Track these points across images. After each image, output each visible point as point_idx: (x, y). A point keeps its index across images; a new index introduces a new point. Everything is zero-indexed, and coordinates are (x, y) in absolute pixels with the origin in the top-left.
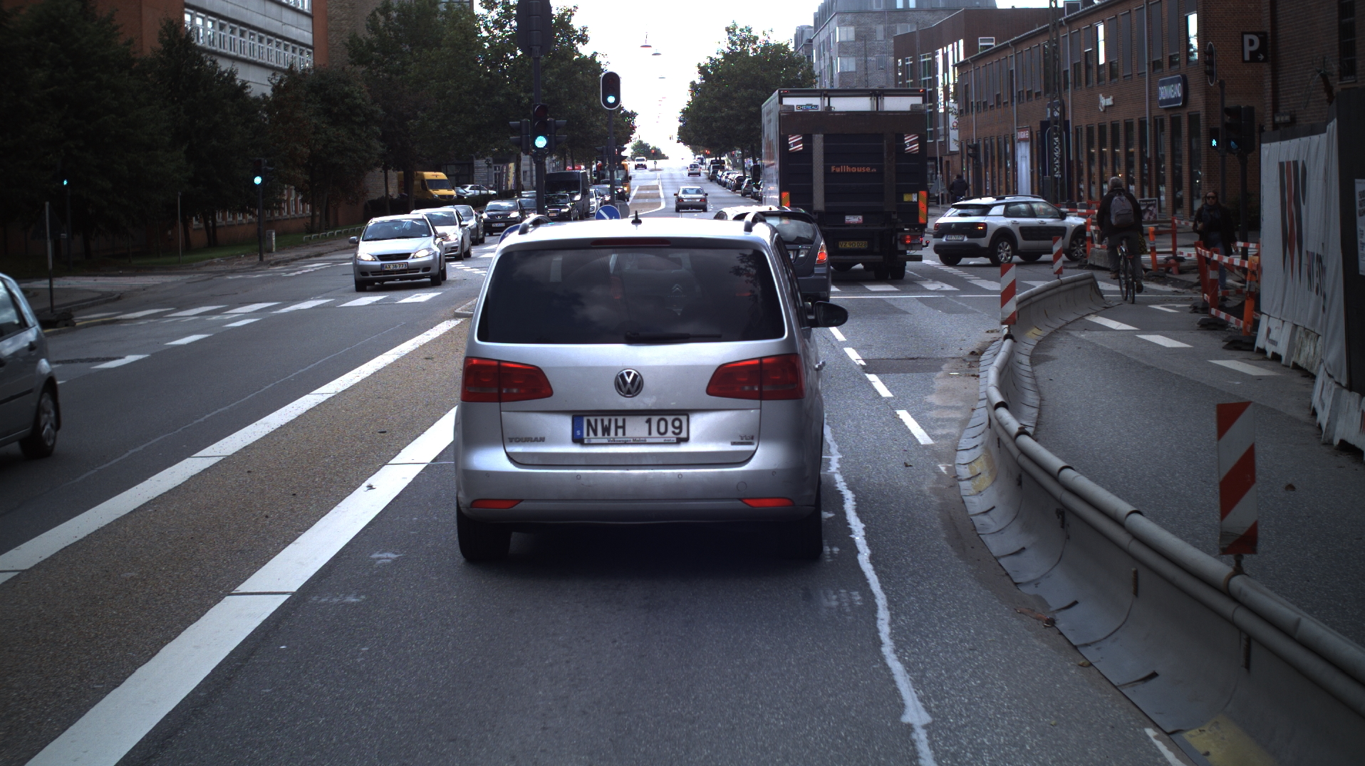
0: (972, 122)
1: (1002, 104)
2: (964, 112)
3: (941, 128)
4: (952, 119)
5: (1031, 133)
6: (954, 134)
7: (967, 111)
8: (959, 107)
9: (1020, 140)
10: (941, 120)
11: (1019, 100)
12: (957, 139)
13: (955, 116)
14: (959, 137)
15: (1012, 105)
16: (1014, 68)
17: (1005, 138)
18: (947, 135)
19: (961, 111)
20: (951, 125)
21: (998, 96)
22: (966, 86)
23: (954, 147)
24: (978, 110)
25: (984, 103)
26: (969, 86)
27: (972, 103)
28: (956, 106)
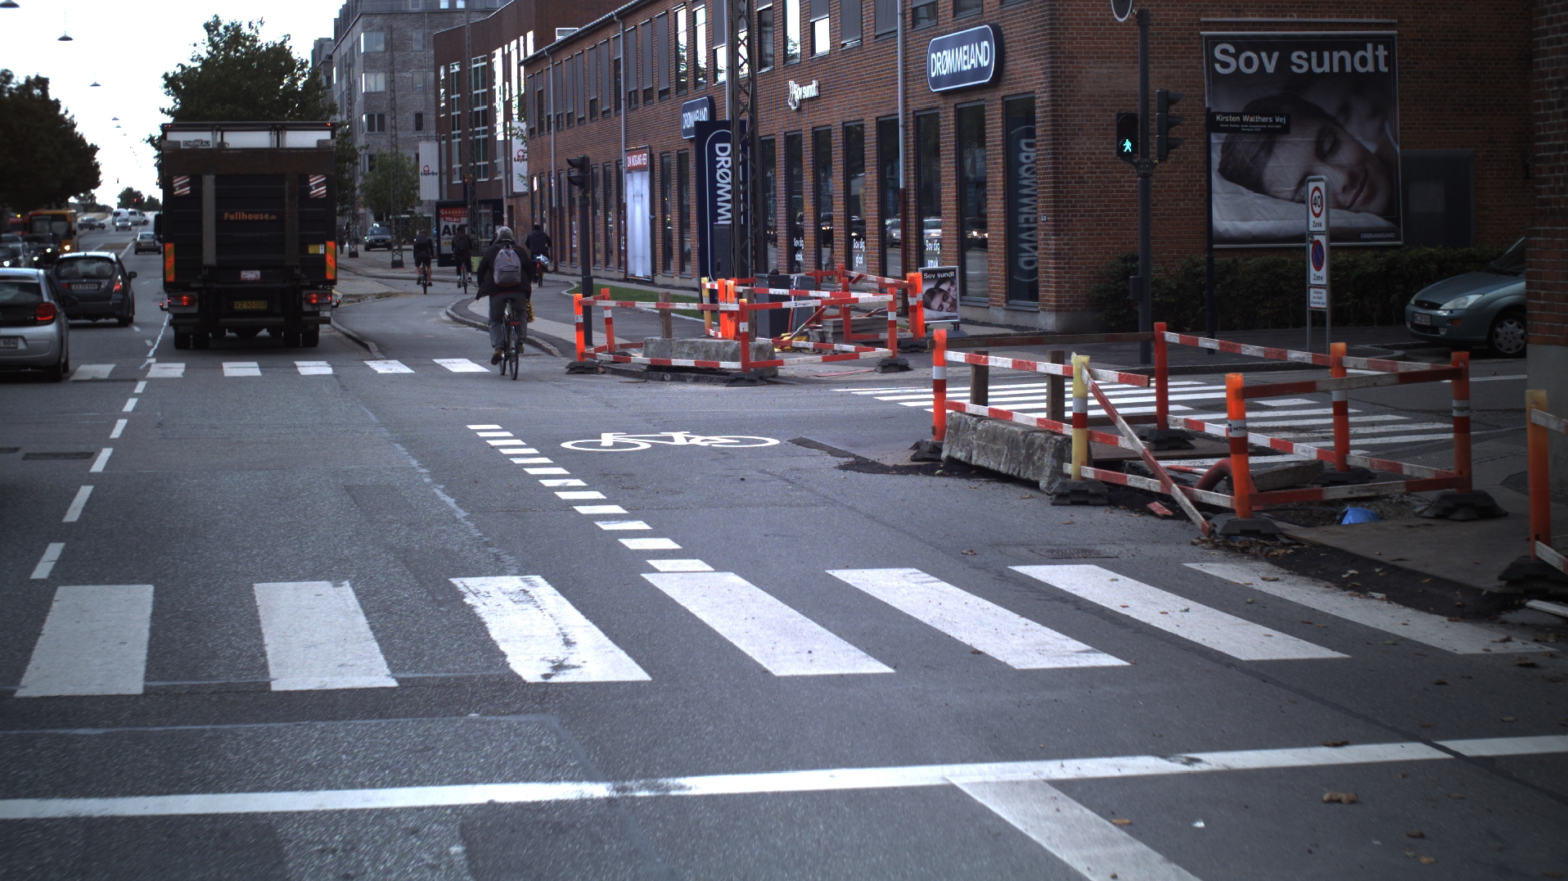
0: (549, 145)
1: (600, 113)
2: (537, 131)
3: (500, 160)
4: (518, 146)
5: (651, 157)
6: (520, 168)
7: (541, 129)
8: (528, 124)
9: (631, 170)
10: (500, 150)
11: (630, 104)
12: (525, 175)
13: (521, 141)
14: (528, 172)
15: (618, 114)
16: (621, 56)
17: (604, 167)
18: (509, 171)
19: (531, 131)
20: (515, 155)
21: (593, 102)
22: (541, 92)
23: (519, 187)
24: (558, 126)
25: (568, 114)
26: (545, 93)
27: (549, 117)
28: (523, 126)
